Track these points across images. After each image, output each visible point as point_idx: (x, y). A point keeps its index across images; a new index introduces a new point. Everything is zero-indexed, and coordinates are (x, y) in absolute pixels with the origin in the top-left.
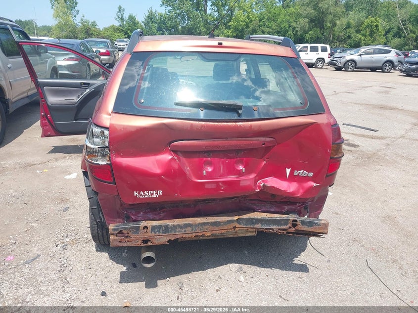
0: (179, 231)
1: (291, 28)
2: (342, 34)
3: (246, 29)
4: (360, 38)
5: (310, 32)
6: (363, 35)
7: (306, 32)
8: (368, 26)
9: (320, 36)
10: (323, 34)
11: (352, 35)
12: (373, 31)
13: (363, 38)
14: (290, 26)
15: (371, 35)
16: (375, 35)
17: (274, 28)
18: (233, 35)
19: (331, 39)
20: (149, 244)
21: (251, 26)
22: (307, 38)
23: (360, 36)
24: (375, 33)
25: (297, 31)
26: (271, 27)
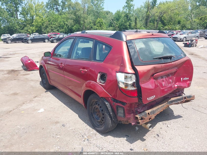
0: (157, 112)
1: (65, 25)
2: (89, 26)
3: (42, 26)
4: (97, 28)
5: (75, 26)
6: (97, 26)
7: (73, 26)
8: (98, 23)
9: (79, 27)
10: (80, 26)
11: (93, 27)
12: (101, 24)
13: (98, 27)
14: (65, 24)
15: (100, 26)
16: (102, 26)
17: (57, 25)
18: (36, 29)
19: (84, 29)
20: (150, 120)
21: (45, 25)
22: (74, 29)
23: (96, 27)
24: (102, 25)
25: (68, 26)
26: (55, 25)
